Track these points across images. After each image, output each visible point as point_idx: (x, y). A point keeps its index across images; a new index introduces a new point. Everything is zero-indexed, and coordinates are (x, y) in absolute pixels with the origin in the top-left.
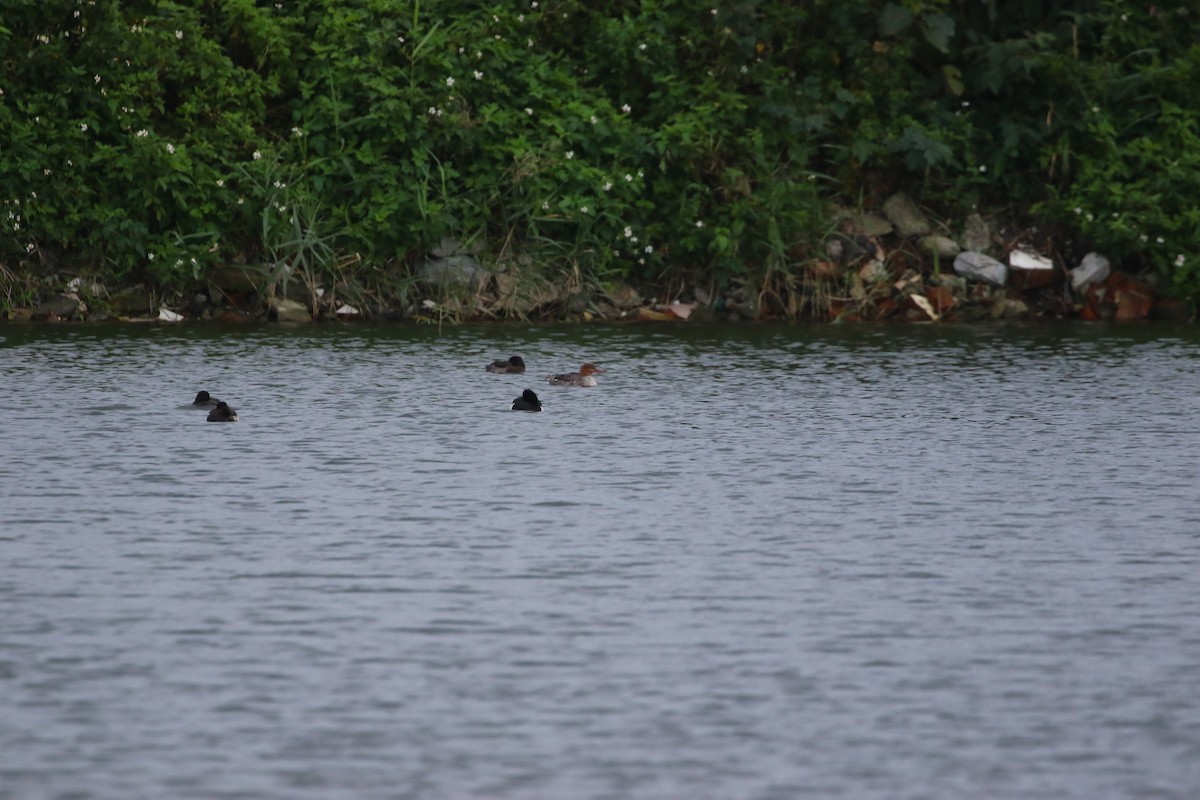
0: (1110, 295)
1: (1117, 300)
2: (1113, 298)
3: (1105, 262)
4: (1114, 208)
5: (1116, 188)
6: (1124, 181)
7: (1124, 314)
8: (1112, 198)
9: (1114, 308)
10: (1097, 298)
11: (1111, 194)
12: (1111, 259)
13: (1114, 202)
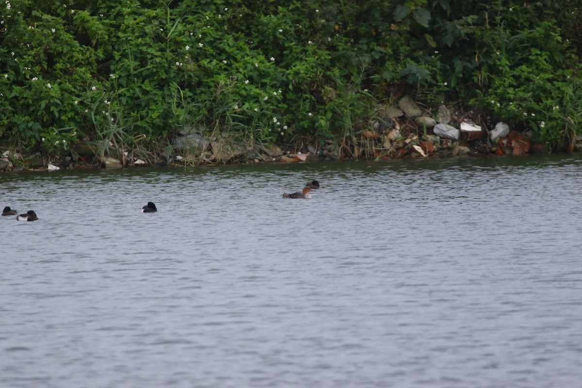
0: (509, 142)
1: (513, 145)
2: (511, 144)
3: (507, 126)
4: (510, 100)
5: (511, 90)
6: (515, 87)
7: (517, 152)
8: (509, 95)
9: (512, 149)
10: (504, 144)
11: (509, 93)
12: (509, 125)
13: (510, 97)
